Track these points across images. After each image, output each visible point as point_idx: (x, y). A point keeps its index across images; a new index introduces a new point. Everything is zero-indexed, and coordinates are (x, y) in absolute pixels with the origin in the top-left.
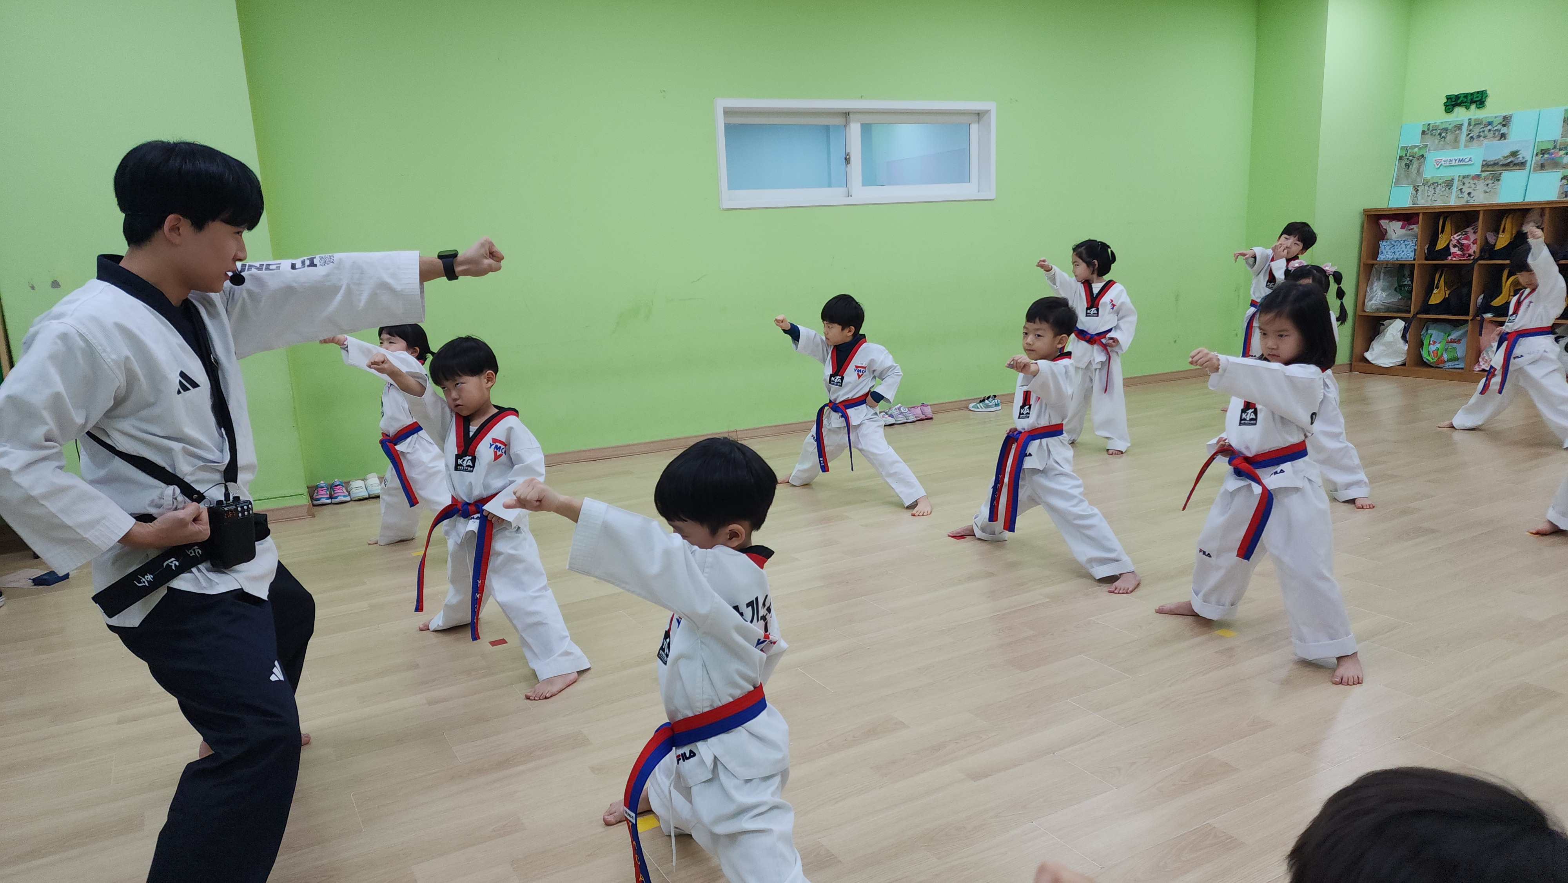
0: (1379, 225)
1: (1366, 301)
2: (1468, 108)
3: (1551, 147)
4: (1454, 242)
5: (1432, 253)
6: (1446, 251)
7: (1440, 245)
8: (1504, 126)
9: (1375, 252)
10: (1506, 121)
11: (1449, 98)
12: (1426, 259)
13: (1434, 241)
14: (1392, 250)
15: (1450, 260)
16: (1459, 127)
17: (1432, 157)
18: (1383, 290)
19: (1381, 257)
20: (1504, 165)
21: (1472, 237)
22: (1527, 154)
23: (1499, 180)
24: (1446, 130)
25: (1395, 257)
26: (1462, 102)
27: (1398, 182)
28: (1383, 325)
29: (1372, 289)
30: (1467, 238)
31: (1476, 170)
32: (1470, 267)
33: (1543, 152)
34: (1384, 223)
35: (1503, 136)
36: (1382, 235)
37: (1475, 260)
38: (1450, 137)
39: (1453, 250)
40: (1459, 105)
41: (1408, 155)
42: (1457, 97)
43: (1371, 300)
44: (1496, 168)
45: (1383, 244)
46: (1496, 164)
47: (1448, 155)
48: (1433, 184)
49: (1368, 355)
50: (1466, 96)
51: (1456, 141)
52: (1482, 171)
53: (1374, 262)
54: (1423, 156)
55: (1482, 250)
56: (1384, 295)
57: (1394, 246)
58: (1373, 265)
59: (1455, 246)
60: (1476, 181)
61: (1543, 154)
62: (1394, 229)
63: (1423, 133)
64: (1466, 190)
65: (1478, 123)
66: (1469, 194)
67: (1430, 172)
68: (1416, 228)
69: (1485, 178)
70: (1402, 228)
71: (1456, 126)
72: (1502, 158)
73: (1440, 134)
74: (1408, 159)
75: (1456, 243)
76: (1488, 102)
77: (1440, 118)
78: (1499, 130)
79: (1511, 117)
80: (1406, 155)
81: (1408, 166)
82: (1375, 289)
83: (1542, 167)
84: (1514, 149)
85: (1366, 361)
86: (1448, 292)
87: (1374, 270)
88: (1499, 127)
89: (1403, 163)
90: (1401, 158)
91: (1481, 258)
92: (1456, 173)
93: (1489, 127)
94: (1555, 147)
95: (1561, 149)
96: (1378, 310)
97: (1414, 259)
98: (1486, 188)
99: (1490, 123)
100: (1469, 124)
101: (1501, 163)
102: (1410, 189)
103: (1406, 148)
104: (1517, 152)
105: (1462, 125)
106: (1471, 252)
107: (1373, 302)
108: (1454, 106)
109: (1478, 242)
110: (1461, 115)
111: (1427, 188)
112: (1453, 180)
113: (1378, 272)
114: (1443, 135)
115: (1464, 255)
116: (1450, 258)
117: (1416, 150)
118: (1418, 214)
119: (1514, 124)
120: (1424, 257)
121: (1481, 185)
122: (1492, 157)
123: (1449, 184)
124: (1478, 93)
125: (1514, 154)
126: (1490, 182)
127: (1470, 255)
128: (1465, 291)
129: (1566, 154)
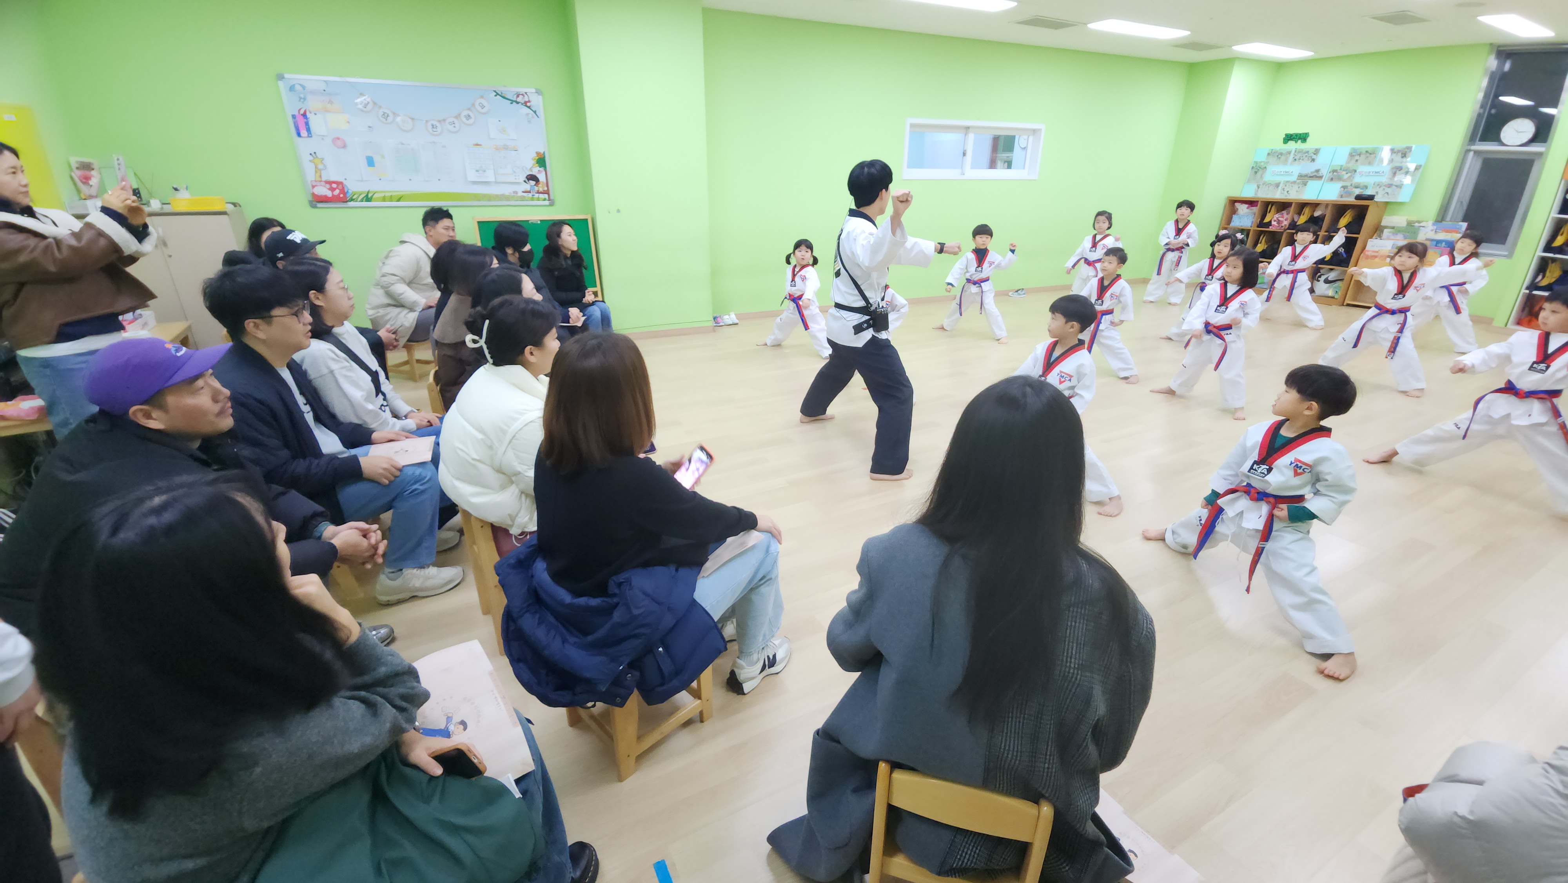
0: (1235, 206)
2: (1296, 142)
3: (1339, 168)
4: (1275, 219)
5: (1261, 224)
6: (1269, 223)
7: (1266, 220)
8: (1314, 154)
9: (1229, 220)
10: (1317, 152)
11: (1286, 135)
12: (1258, 227)
13: (1264, 216)
14: (1240, 220)
15: (1271, 229)
16: (1289, 153)
17: (1271, 169)
20: (1311, 177)
21: (1286, 216)
22: (1324, 172)
23: (1305, 185)
24: (1281, 154)
25: (1241, 225)
26: (1294, 138)
27: (1249, 181)
30: (1283, 217)
31: (1294, 178)
32: (1282, 233)
33: (1334, 171)
34: (1237, 204)
35: (1313, 160)
36: (1235, 212)
37: (1285, 230)
38: (1283, 158)
39: (1273, 223)
40: (1291, 140)
42: (1292, 135)
44: (1306, 178)
45: (1235, 217)
46: (1306, 176)
47: (1281, 168)
48: (1268, 184)
50: (1296, 135)
51: (1286, 160)
52: (1297, 179)
54: (1265, 167)
57: (1241, 218)
59: (1275, 221)
60: (1293, 185)
61: (1333, 172)
62: (1242, 209)
63: (1269, 154)
64: (1286, 189)
65: (1300, 151)
66: (1288, 192)
67: (1268, 177)
68: (1255, 209)
69: (1298, 184)
70: (1248, 208)
71: (1288, 152)
72: (1310, 173)
73: (1278, 156)
74: (1257, 169)
76: (1308, 140)
77: (1280, 146)
78: (1311, 157)
79: (1320, 149)
80: (1256, 167)
81: (1256, 172)
83: (1332, 179)
84: (1317, 168)
86: (1266, 246)
88: (1313, 154)
89: (1254, 170)
90: (1253, 168)
92: (1282, 179)
93: (1307, 154)
94: (1341, 169)
95: (1344, 170)
97: (1251, 227)
98: (1298, 190)
99: (1307, 152)
100: (1295, 151)
101: (1309, 176)
102: (1255, 186)
103: (1256, 162)
104: (1320, 169)
105: (1291, 152)
106: (1283, 225)
108: (1289, 140)
109: (1289, 220)
110: (1292, 145)
111: (1264, 186)
112: (1280, 183)
114: (1279, 156)
115: (1278, 227)
116: (1270, 227)
117: (1262, 164)
118: (1258, 201)
119: (1321, 153)
120: (1256, 225)
121: (1295, 187)
122: (1304, 172)
123: (1277, 185)
124: (1304, 134)
125: (1318, 171)
126: (1301, 186)
127: (1282, 227)
129: (1347, 173)
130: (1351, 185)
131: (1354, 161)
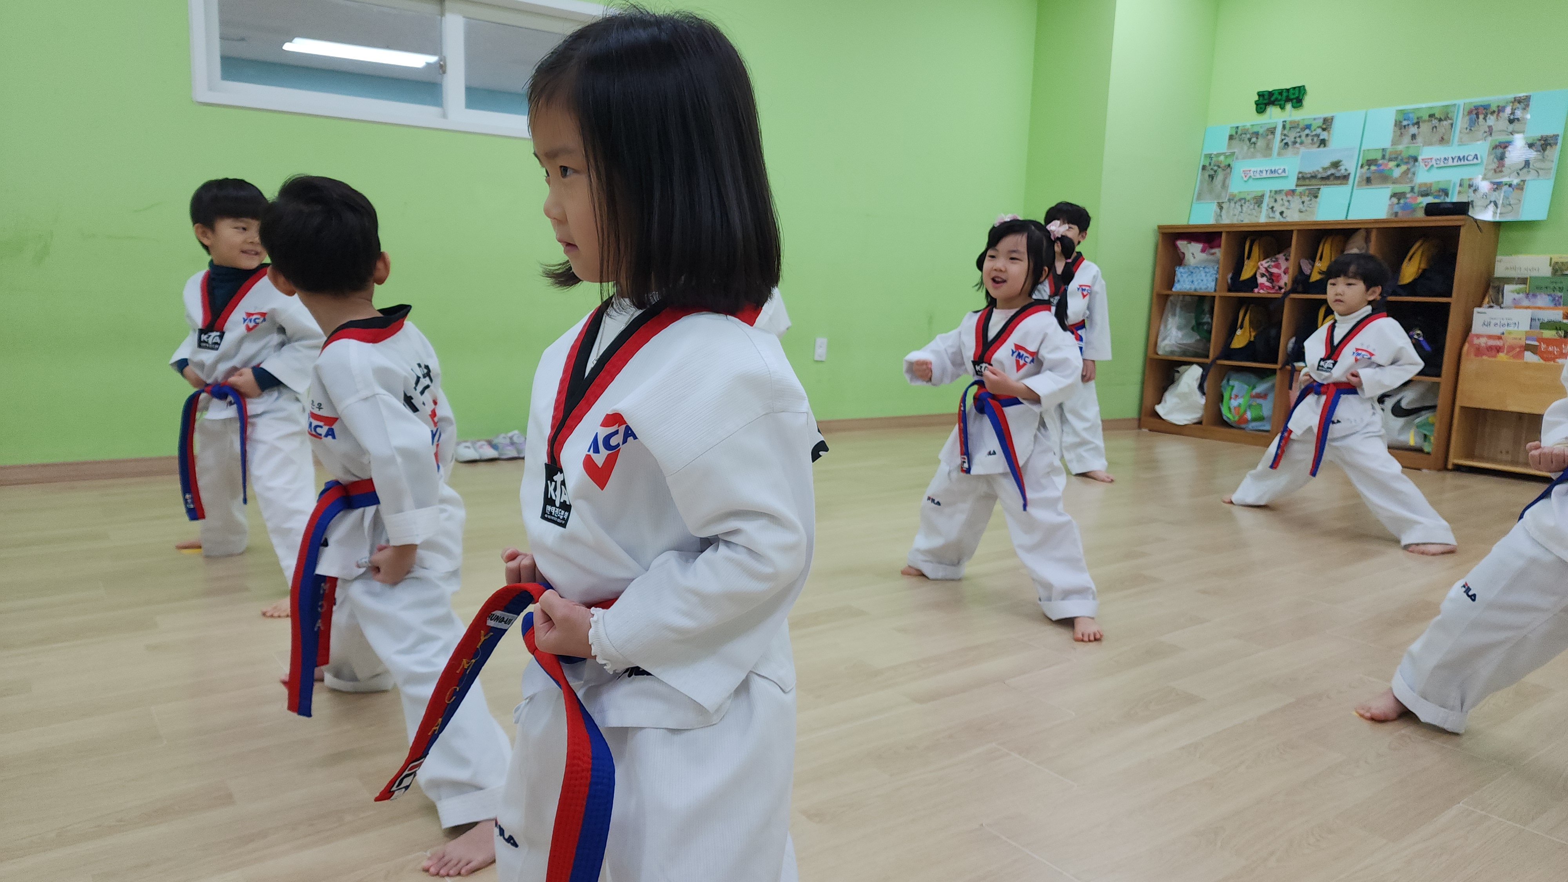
0: (1176, 247)
1: (1159, 340)
2: (1282, 108)
3: (1379, 156)
4: (1262, 270)
5: (1236, 284)
6: (1252, 282)
7: (1246, 275)
8: (1324, 130)
9: (1170, 281)
10: (1327, 124)
11: (1261, 95)
12: (1230, 290)
13: (1238, 268)
14: (1190, 278)
15: (1259, 292)
16: (1272, 131)
17: (1240, 167)
18: (1179, 328)
19: (1177, 288)
20: (1322, 178)
21: (1284, 265)
22: (1350, 166)
23: (1316, 197)
24: (1256, 134)
25: (1193, 287)
26: (1276, 100)
27: (1200, 197)
28: (1178, 372)
29: (1166, 326)
30: (1278, 266)
31: (1290, 184)
32: (1280, 302)
33: (1370, 163)
34: (1181, 244)
35: (1323, 143)
36: (1178, 259)
37: (1286, 294)
38: (1261, 143)
39: (1261, 280)
40: (1272, 103)
41: (1212, 164)
42: (1271, 94)
43: (1164, 339)
44: (1314, 181)
45: (1180, 271)
46: (1314, 177)
47: (1259, 164)
48: (1240, 200)
49: (1159, 409)
50: (1281, 92)
51: (1268, 147)
52: (1297, 186)
53: (1169, 292)
54: (1229, 165)
55: (1295, 281)
56: (1180, 334)
57: (1192, 273)
58: (1168, 296)
59: (1263, 275)
60: (1290, 198)
61: (1369, 165)
62: (1193, 251)
63: (1231, 137)
64: (1278, 208)
65: (1294, 126)
66: (1282, 213)
67: (1237, 185)
68: (1219, 252)
69: (1301, 194)
70: (1203, 251)
71: (1268, 130)
72: (1321, 170)
73: (1250, 140)
74: (1212, 169)
75: (1264, 273)
76: (1307, 101)
77: (1251, 119)
78: (1318, 136)
79: (1332, 119)
80: (1210, 164)
81: (1212, 177)
82: (1169, 326)
83: (1368, 181)
84: (1335, 159)
85: (1157, 415)
86: (1253, 334)
87: (1169, 303)
88: (1319, 131)
89: (1206, 174)
90: (1204, 168)
91: (1294, 290)
92: (1267, 187)
93: (1307, 131)
94: (1384, 157)
95: (1390, 160)
96: (1172, 353)
97: (1215, 290)
98: (1301, 206)
99: (1308, 127)
100: (1284, 127)
101: (1319, 176)
102: (1214, 207)
103: (1210, 156)
104: (1340, 162)
105: (1275, 128)
106: (1282, 283)
107: (1166, 342)
108: (1267, 105)
109: (1291, 271)
110: (1275, 115)
111: (1232, 204)
112: (1263, 196)
113: (1174, 305)
114: (1254, 140)
115: (1273, 287)
116: (1256, 290)
117: (1222, 158)
118: (1221, 233)
119: (1336, 126)
120: (1226, 287)
121: (1296, 202)
122: (1309, 169)
123: (1259, 200)
124: (1294, 88)
125: (1336, 165)
126: (1306, 199)
127: (1280, 288)
128: (1273, 332)
129: (1398, 166)
130: (1412, 189)
131: (1407, 139)
